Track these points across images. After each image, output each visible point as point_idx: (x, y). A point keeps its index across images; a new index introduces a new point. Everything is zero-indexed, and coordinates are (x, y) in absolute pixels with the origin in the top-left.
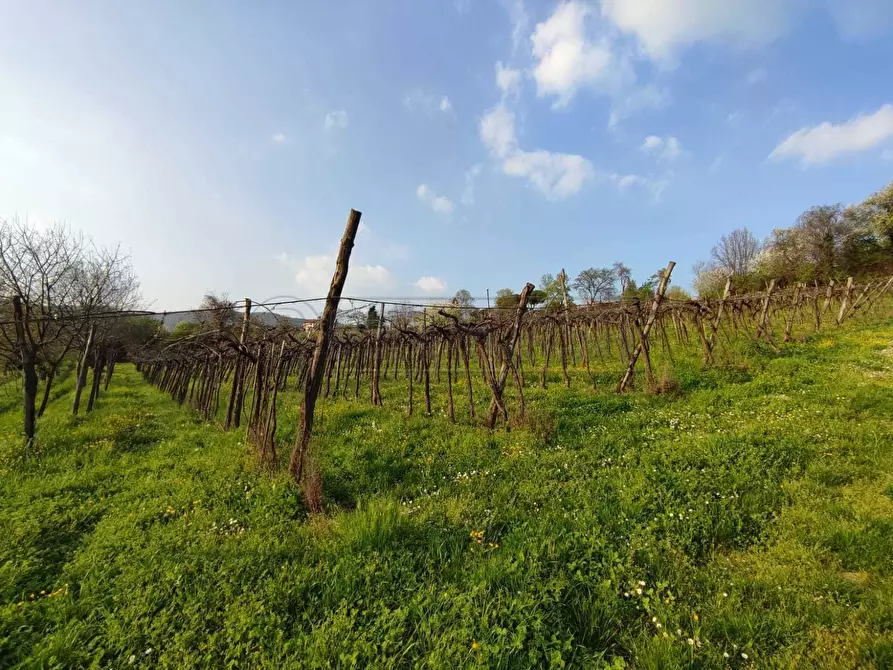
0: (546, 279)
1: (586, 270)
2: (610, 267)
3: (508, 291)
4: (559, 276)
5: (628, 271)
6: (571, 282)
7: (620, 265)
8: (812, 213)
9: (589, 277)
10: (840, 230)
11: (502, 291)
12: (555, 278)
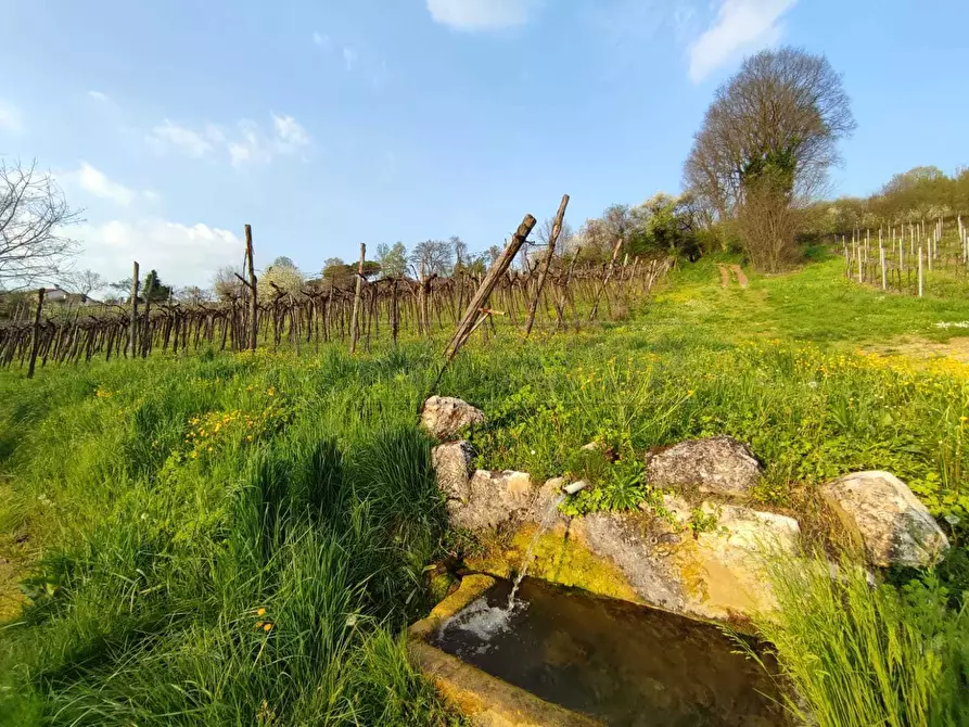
0: (382, 249)
1: (425, 242)
2: (446, 240)
3: (337, 260)
4: (396, 247)
5: (464, 246)
6: (409, 254)
7: (456, 239)
8: (612, 209)
9: (427, 249)
10: (628, 225)
11: (330, 260)
12: (391, 249)
